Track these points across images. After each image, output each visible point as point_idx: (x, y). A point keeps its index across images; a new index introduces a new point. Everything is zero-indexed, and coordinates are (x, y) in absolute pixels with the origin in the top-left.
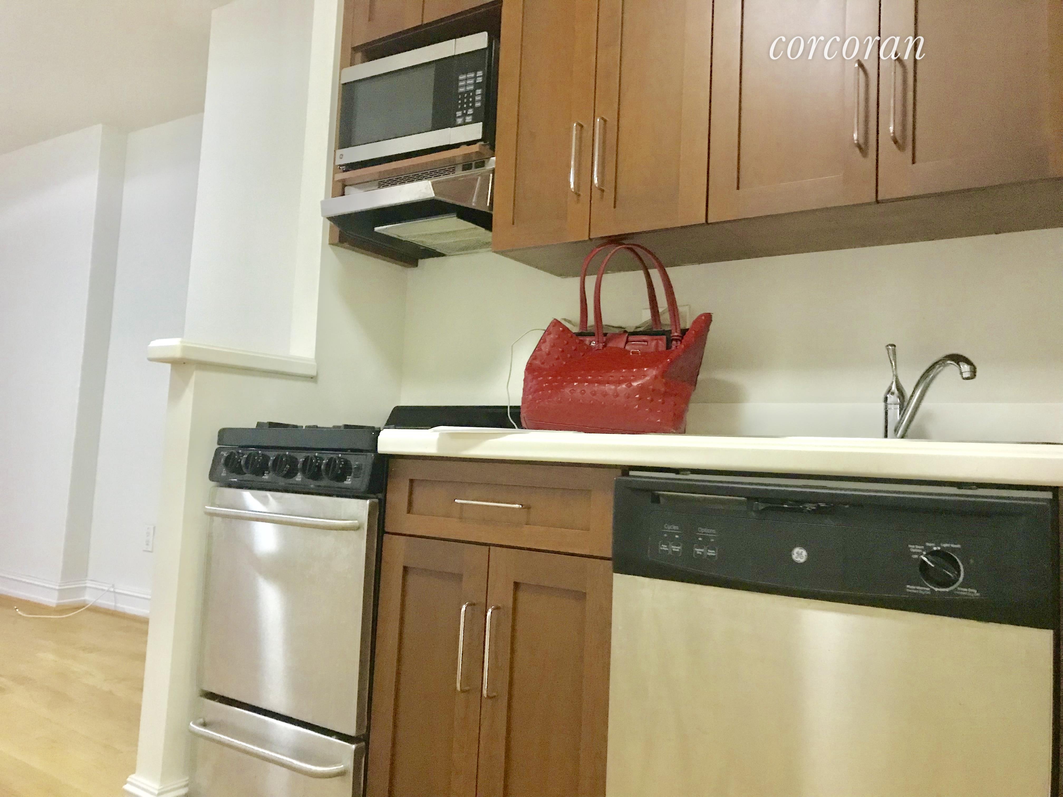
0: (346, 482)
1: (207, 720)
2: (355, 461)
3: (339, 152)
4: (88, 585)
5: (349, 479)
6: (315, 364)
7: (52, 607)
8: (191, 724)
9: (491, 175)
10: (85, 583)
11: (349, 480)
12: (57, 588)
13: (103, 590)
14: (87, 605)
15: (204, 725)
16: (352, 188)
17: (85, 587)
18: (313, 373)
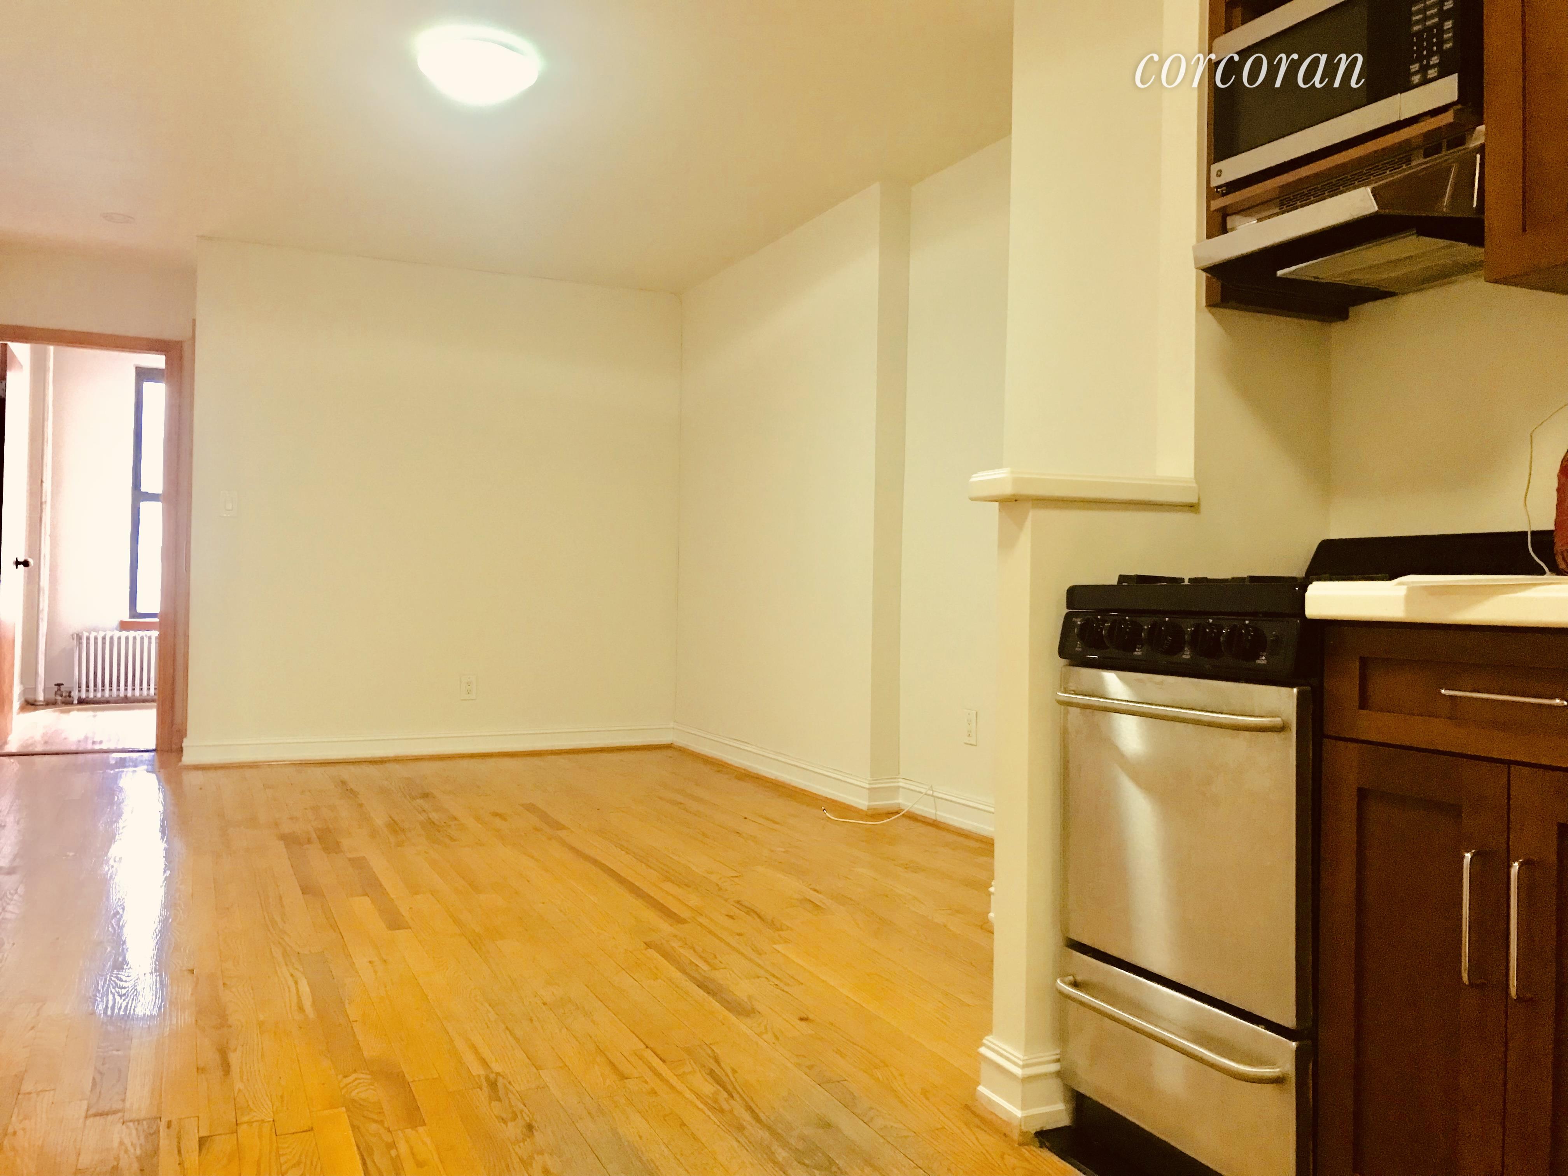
0: (1258, 662)
1: (1079, 978)
2: (1271, 630)
3: (1215, 167)
4: (901, 784)
5: (1262, 656)
6: (1194, 485)
7: (862, 810)
8: (1058, 981)
9: (1478, 156)
10: (898, 782)
11: (1264, 658)
12: (867, 786)
13: (921, 793)
14: (904, 810)
15: (1075, 985)
16: (1237, 218)
17: (899, 787)
18: (1193, 500)
